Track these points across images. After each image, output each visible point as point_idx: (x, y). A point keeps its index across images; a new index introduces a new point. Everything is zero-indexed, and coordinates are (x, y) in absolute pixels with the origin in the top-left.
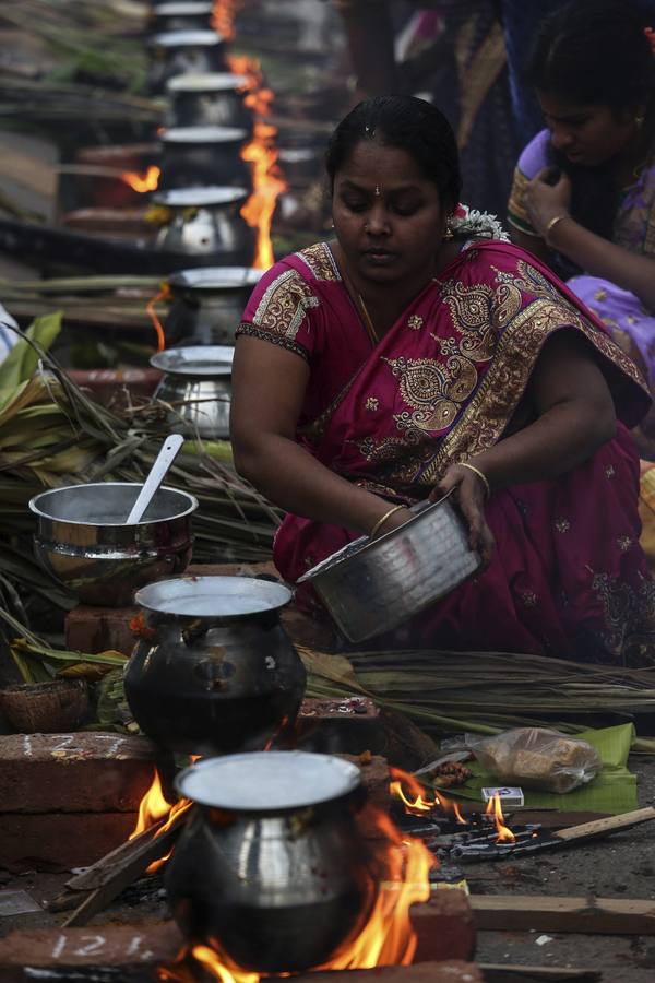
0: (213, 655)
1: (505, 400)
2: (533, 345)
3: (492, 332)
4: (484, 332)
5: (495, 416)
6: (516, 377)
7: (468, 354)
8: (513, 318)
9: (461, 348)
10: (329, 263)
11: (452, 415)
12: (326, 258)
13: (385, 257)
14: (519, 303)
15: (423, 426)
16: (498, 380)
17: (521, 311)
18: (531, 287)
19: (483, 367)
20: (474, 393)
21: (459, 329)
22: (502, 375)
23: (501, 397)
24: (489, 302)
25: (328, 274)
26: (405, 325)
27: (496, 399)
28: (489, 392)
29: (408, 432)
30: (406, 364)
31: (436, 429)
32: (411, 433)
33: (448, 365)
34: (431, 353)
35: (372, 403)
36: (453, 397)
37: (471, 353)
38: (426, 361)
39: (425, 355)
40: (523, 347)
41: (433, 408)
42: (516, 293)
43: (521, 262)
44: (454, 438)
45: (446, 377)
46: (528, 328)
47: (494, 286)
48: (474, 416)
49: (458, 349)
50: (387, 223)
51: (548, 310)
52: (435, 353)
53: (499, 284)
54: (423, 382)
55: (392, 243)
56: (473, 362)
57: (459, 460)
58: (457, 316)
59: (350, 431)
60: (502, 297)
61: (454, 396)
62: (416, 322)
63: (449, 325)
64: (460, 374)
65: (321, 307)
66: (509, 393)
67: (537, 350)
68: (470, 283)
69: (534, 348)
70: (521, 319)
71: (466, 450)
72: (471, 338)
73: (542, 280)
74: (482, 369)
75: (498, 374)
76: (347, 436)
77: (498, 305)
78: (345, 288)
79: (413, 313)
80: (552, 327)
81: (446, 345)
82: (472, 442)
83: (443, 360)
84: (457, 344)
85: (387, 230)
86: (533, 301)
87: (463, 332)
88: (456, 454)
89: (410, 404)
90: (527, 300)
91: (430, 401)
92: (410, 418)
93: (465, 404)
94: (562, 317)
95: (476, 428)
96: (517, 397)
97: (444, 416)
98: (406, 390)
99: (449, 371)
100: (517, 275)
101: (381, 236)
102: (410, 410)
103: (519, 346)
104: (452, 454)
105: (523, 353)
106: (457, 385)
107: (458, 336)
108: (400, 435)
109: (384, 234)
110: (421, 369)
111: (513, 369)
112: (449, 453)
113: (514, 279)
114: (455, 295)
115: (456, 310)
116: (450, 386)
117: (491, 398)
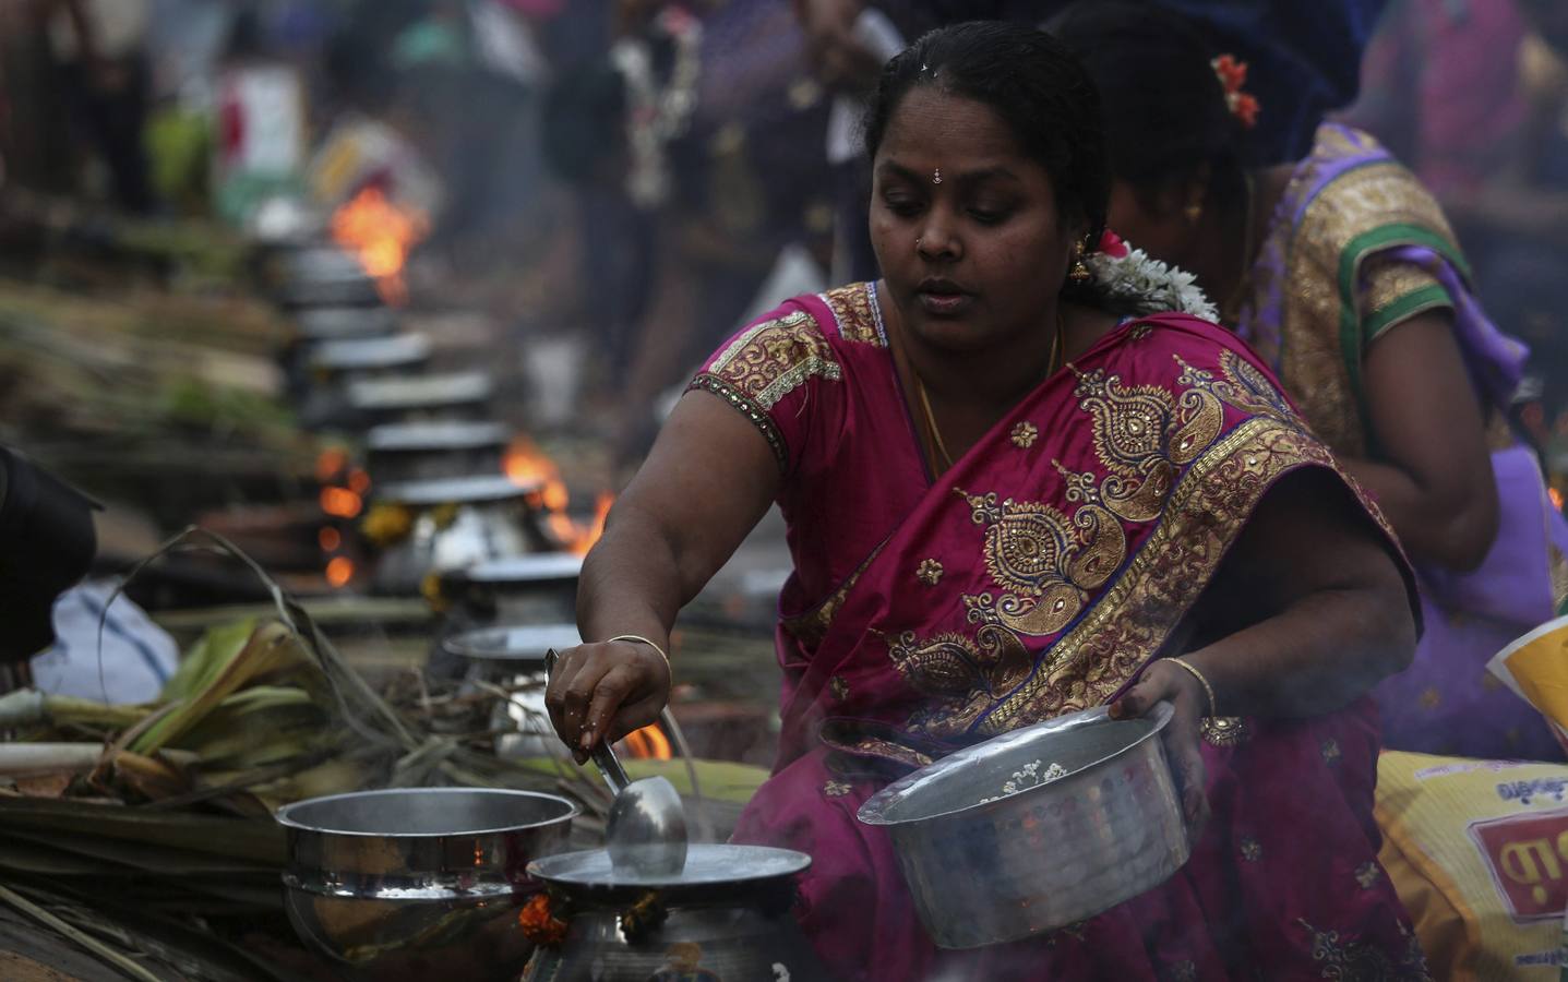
0: (679, 959)
1: (1170, 593)
2: (1240, 499)
3: (1162, 470)
4: (1148, 470)
5: (1148, 623)
6: (1196, 556)
7: (1115, 505)
8: (1207, 449)
9: (1103, 493)
10: (869, 315)
11: (1069, 611)
12: (866, 305)
13: (953, 301)
14: (1218, 424)
15: (1014, 624)
16: (1164, 558)
17: (1221, 437)
18: (1243, 397)
19: (1140, 532)
20: (1116, 576)
21: (1104, 460)
22: (1173, 550)
23: (1164, 588)
24: (1165, 418)
25: (866, 332)
26: (1006, 435)
27: (1155, 591)
28: (1144, 578)
29: (984, 629)
30: (1000, 505)
31: (1036, 632)
32: (990, 632)
33: (1077, 519)
34: (1047, 495)
35: (930, 570)
36: (1078, 578)
37: (1120, 504)
38: (1037, 507)
39: (1036, 496)
40: (1217, 502)
41: (1038, 592)
42: (1214, 406)
43: (1227, 353)
44: (1065, 651)
45: (1070, 540)
46: (1233, 469)
47: (1177, 391)
48: (1110, 617)
49: (1098, 494)
50: (953, 236)
51: (1269, 437)
52: (1056, 496)
53: (1186, 387)
54: (1027, 544)
55: (962, 273)
56: (1121, 520)
57: (1069, 693)
58: (1104, 435)
59: (883, 612)
60: (1189, 411)
61: (1080, 576)
62: (1027, 435)
63: (1088, 449)
64: (1094, 538)
65: (842, 383)
66: (1179, 585)
67: (1246, 509)
68: (1132, 380)
69: (1240, 506)
70: (1220, 451)
71: (1083, 678)
72: (1123, 477)
73: (1264, 386)
74: (1136, 535)
75: (1165, 548)
76: (874, 621)
77: (1180, 425)
78: (893, 362)
79: (1022, 417)
80: (1275, 470)
81: (1079, 485)
82: (1097, 663)
83: (1069, 509)
84: (1097, 484)
85: (954, 247)
86: (1244, 421)
87: (1112, 466)
88: (1066, 682)
89: (999, 579)
90: (1233, 419)
91: (1035, 580)
92: (993, 605)
93: (1097, 595)
94: (1295, 449)
95: (1109, 638)
96: (1193, 590)
97: (1056, 610)
98: (994, 554)
99: (1078, 530)
100: (1218, 374)
101: (941, 258)
102: (996, 589)
103: (1211, 500)
104: (1057, 681)
105: (1219, 513)
106: (1087, 558)
107: (1101, 472)
108: (970, 632)
109: (949, 254)
110: (1027, 521)
111: (1195, 542)
112: (1052, 680)
113: (1212, 381)
114: (1105, 398)
115: (1103, 425)
116: (1075, 556)
117: (1145, 589)
